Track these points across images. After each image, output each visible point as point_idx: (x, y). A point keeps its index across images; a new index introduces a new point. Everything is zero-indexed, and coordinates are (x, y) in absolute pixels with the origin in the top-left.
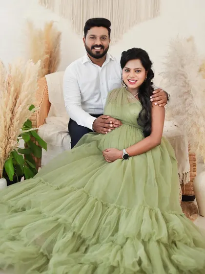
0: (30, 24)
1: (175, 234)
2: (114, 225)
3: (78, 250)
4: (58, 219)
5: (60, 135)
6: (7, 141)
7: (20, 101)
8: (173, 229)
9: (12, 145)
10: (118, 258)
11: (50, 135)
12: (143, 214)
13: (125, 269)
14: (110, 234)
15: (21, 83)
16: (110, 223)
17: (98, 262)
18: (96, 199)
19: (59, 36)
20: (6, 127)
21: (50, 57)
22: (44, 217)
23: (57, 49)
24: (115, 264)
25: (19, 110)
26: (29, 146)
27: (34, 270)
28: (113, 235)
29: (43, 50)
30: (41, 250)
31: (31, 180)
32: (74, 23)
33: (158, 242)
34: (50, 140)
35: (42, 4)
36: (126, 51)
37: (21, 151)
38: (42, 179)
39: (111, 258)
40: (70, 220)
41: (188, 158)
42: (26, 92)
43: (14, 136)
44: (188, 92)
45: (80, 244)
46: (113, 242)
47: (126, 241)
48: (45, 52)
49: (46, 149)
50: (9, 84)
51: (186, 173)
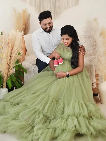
1: (91, 113)
2: (62, 110)
3: (46, 122)
4: (35, 108)
5: (32, 66)
6: (8, 70)
7: (14, 51)
8: (90, 111)
9: (11, 72)
10: (65, 125)
11: (28, 66)
12: (75, 104)
13: (69, 129)
14: (60, 114)
15: (14, 43)
16: (60, 109)
17: (57, 127)
18: (53, 98)
19: (30, 15)
20: (7, 63)
21: (25, 26)
22: (29, 108)
23: (28, 23)
24: (64, 128)
25: (13, 55)
26: (18, 72)
27: (26, 132)
28: (62, 115)
30: (29, 123)
31: (20, 88)
32: (36, 9)
33: (84, 117)
34: (28, 69)
37: (14, 74)
38: (25, 88)
39: (62, 125)
40: (41, 108)
41: (95, 76)
42: (17, 47)
43: (11, 68)
44: (95, 45)
45: (47, 119)
46: (62, 118)
47: (69, 117)
48: (23, 24)
49: (26, 72)
50: (8, 43)
51: (94, 83)
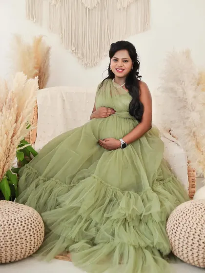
0: (18, 39)
19: (48, 50)
21: (40, 72)
29: (31, 64)
32: (62, 37)
35: (29, 18)
36: (115, 43)
37: (14, 170)
48: (34, 67)
50: (12, 100)
